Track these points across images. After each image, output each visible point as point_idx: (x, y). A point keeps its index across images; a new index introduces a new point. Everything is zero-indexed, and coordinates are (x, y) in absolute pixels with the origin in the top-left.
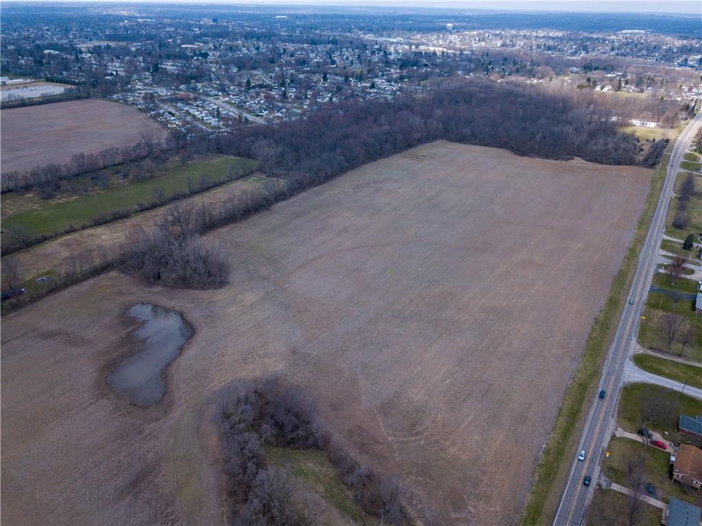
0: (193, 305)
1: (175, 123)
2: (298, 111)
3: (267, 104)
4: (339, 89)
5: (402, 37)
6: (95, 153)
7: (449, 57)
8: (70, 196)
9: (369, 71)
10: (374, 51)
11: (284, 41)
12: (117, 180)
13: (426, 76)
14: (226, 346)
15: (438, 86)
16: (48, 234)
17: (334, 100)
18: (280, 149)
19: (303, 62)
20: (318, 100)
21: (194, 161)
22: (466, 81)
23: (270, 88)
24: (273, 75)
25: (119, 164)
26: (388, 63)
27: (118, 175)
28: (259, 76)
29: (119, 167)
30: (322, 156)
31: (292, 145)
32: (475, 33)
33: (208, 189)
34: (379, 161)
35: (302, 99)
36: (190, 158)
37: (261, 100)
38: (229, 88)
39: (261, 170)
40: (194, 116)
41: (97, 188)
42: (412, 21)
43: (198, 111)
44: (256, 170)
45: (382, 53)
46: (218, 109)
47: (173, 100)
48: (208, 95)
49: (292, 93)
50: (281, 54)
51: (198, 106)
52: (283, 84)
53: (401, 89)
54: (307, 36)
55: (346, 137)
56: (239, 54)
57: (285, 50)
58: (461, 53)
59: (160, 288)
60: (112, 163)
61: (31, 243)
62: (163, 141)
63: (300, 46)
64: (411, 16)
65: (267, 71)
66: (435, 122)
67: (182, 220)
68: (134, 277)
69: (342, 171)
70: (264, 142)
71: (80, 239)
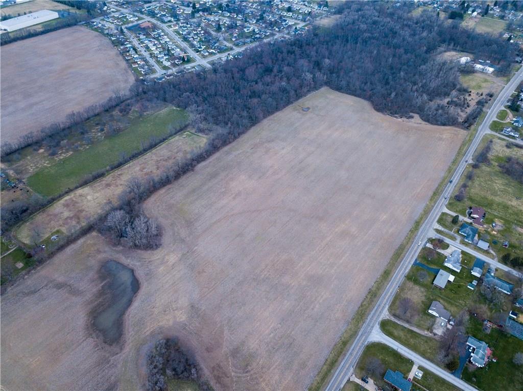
71: (74, 199)
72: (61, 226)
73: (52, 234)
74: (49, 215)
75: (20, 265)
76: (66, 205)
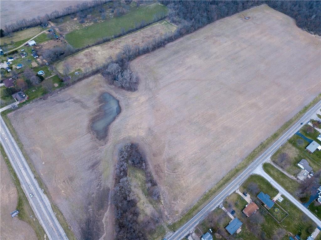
61: (73, 52)
71: (91, 52)
72: (81, 67)
73: (75, 71)
74: (75, 59)
75: (56, 85)
76: (86, 55)
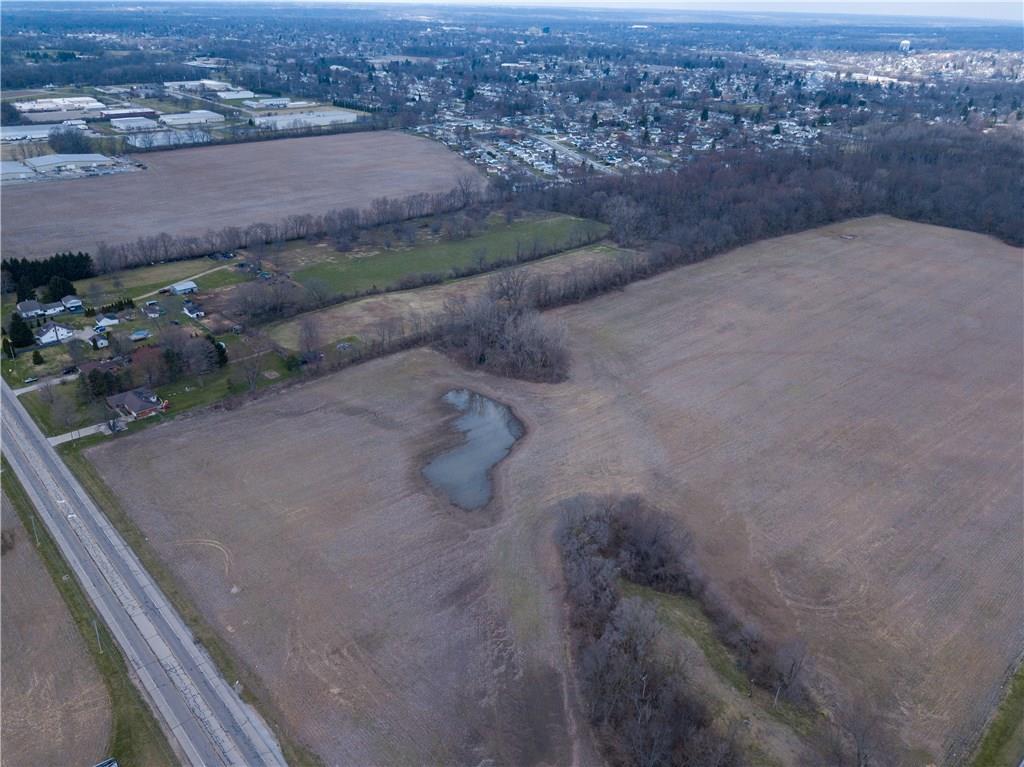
0: (523, 399)
1: (498, 167)
2: (664, 161)
3: (620, 148)
4: (726, 132)
5: (825, 60)
6: (401, 198)
7: (901, 92)
8: (369, 250)
9: (772, 109)
10: (780, 80)
11: (645, 61)
12: (426, 235)
13: (862, 120)
14: (567, 454)
15: (883, 134)
16: (348, 294)
17: (718, 147)
18: (642, 210)
19: (672, 92)
20: (694, 147)
21: (522, 220)
22: (929, 128)
23: (627, 127)
24: (629, 109)
25: (427, 216)
26: (802, 98)
27: (426, 230)
28: (608, 109)
29: (426, 220)
30: (701, 224)
31: (658, 206)
32: (948, 55)
33: (540, 257)
34: (783, 237)
35: (670, 144)
36: (517, 215)
37: (612, 142)
38: (568, 124)
39: (611, 237)
40: (521, 160)
41: (401, 243)
42: (842, 35)
43: (526, 153)
44: (605, 237)
45: (792, 83)
46: (554, 151)
47: (494, 137)
48: (539, 133)
49: (656, 135)
50: (640, 80)
51: (525, 147)
52: (643, 123)
53: (820, 136)
54: (679, 55)
55: (737, 200)
56: (579, 78)
57: (646, 74)
58: (923, 86)
59: (482, 374)
60: (419, 213)
61: (328, 302)
62: (483, 191)
63: (669, 68)
64: (840, 28)
65: (620, 102)
66: (875, 188)
67: (511, 292)
68: (450, 357)
69: (728, 246)
70: (621, 198)
71: (384, 303)
